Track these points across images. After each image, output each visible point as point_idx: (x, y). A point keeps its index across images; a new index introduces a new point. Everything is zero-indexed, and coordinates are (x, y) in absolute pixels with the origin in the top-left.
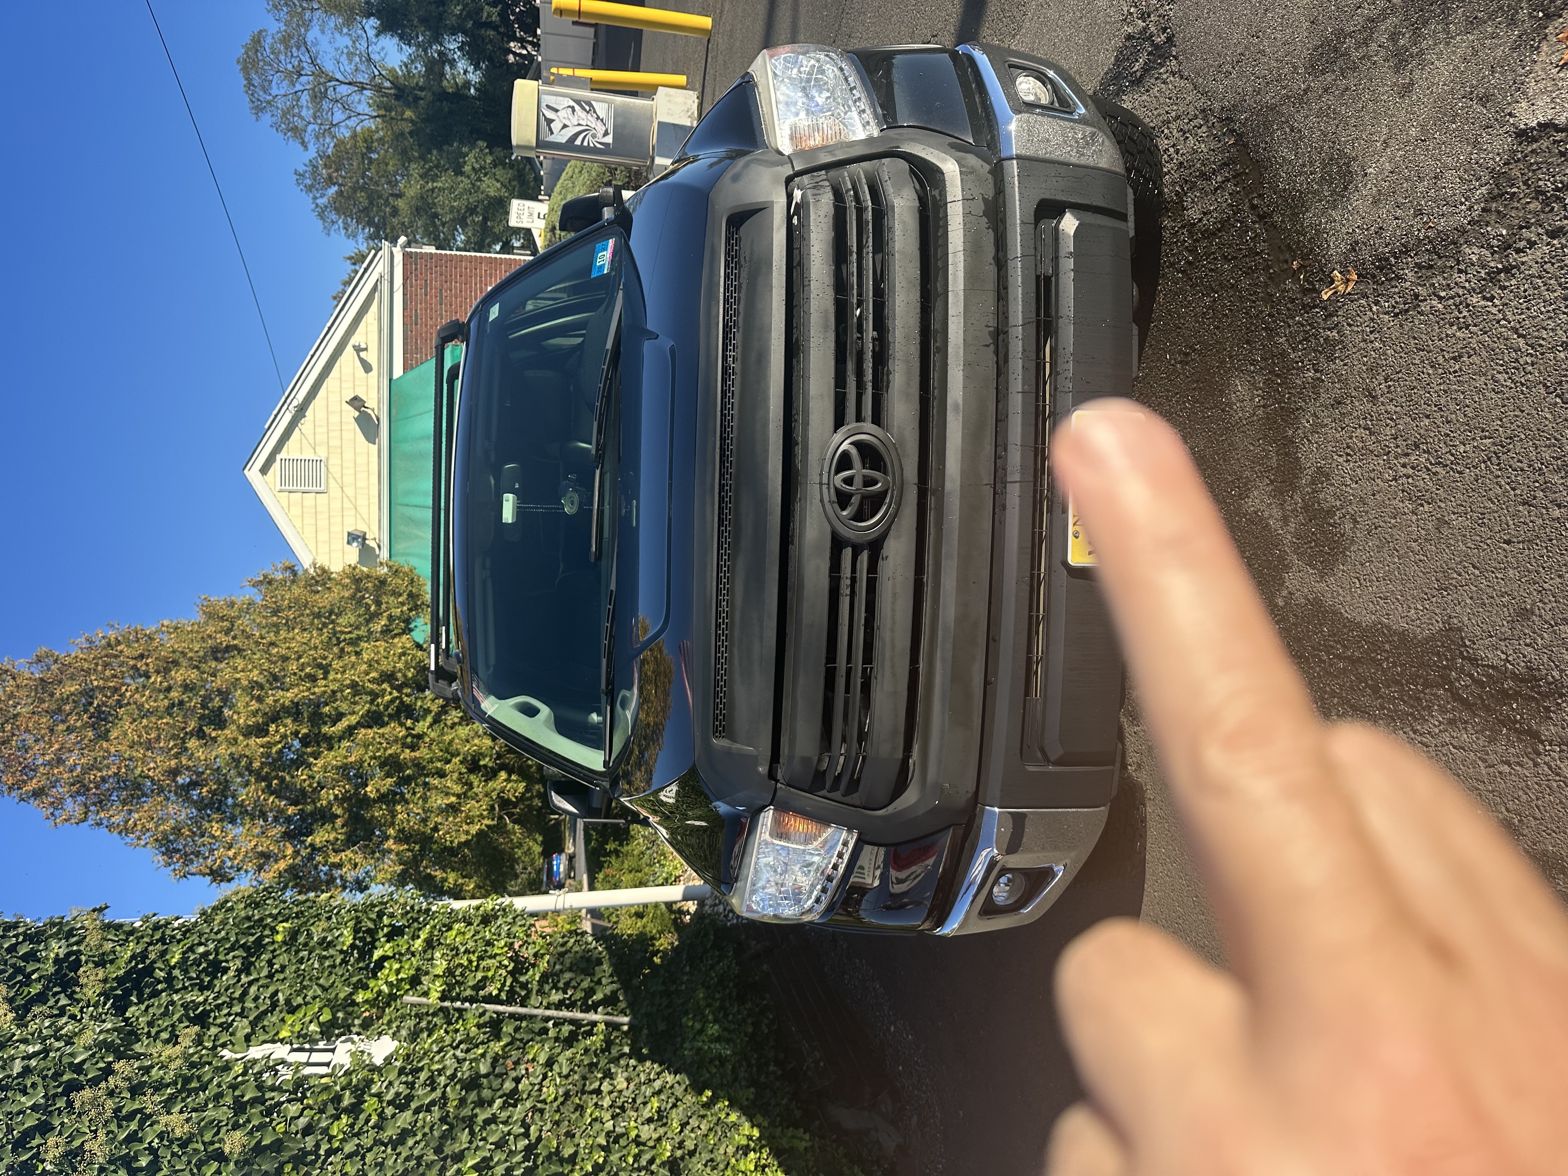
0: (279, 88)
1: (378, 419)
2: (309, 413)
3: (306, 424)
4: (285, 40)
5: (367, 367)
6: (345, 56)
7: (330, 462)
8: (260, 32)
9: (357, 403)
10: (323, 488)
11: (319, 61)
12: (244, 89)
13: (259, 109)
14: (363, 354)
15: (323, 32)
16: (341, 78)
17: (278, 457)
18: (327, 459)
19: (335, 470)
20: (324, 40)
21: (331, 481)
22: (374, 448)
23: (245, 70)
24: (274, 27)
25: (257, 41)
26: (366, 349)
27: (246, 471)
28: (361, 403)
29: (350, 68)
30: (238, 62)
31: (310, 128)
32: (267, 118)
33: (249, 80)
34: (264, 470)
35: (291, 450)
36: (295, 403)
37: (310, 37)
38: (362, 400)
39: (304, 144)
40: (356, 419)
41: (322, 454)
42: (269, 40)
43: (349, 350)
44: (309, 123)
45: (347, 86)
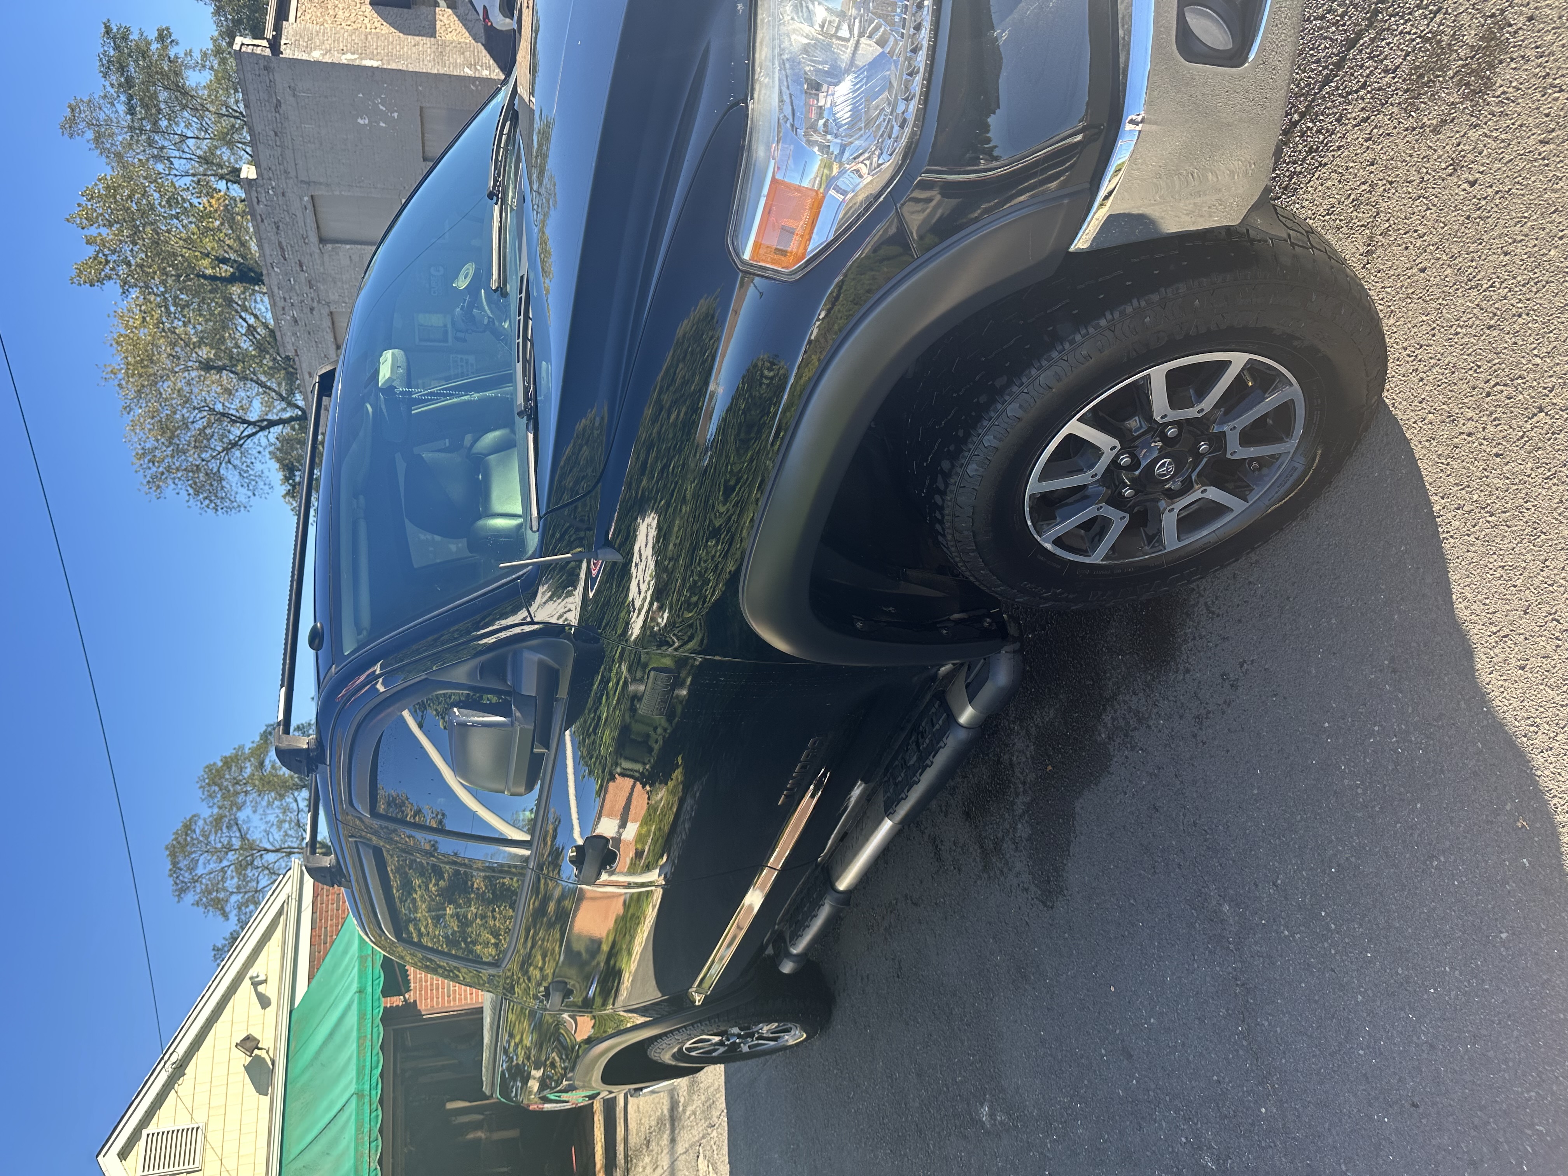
0: (206, 866)
1: (273, 1063)
2: (190, 1070)
3: (184, 1086)
4: (218, 821)
5: (264, 1002)
6: (275, 827)
7: (210, 1129)
8: (194, 816)
9: (249, 1044)
10: (196, 1165)
11: (248, 836)
12: (167, 872)
13: (181, 891)
14: (261, 988)
15: (255, 812)
16: (269, 847)
17: (145, 1132)
18: (206, 1124)
19: (214, 1138)
20: (256, 818)
21: (209, 1153)
22: (266, 1100)
23: (173, 855)
24: (206, 812)
25: (188, 827)
26: (265, 981)
27: (100, 1158)
28: (254, 1044)
29: (277, 835)
30: (167, 848)
31: (234, 899)
32: (190, 897)
33: (175, 864)
34: (123, 1154)
35: (163, 1122)
36: (174, 1058)
37: (242, 816)
38: (255, 1039)
39: (225, 916)
40: (247, 1068)
41: (200, 1119)
42: (201, 823)
43: (246, 983)
44: (232, 893)
45: (274, 854)
